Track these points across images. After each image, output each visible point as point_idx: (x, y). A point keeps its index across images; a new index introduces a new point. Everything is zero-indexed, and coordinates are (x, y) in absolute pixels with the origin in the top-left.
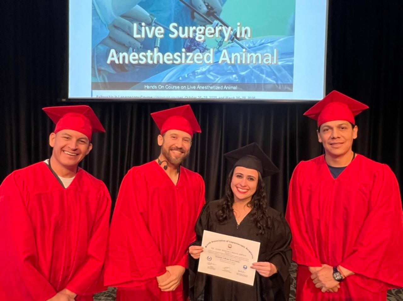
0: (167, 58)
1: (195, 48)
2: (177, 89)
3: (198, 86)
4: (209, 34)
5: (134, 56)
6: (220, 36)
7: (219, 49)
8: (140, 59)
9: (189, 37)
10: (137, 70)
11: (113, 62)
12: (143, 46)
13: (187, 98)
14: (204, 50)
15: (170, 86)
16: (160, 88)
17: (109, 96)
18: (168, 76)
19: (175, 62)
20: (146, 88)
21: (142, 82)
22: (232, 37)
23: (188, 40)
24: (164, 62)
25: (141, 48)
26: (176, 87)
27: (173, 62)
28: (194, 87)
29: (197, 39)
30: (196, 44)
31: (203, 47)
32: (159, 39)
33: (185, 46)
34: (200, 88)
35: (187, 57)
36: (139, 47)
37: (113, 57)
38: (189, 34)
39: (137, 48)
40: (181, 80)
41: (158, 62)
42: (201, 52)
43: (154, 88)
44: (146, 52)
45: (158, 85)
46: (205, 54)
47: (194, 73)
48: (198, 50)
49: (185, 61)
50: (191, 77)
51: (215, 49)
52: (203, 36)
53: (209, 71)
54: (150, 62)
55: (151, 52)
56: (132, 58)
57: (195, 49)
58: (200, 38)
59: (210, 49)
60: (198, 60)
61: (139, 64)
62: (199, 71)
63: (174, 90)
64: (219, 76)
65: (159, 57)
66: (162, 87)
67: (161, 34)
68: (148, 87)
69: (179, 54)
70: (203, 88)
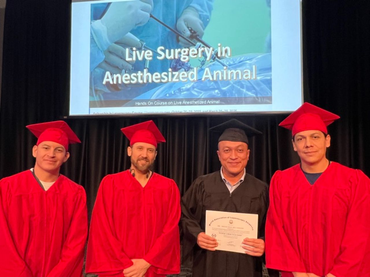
0: (155, 77)
1: (180, 67)
2: (165, 104)
3: (184, 101)
4: (193, 54)
5: (127, 77)
6: (202, 56)
7: (202, 67)
8: (131, 79)
9: (175, 58)
10: (130, 89)
11: (108, 83)
12: (134, 68)
13: (174, 113)
14: (188, 69)
15: (158, 102)
16: (150, 104)
17: (105, 113)
18: (156, 93)
19: (163, 81)
20: (137, 104)
21: (134, 99)
22: (213, 56)
23: (174, 61)
24: (153, 81)
25: (132, 69)
26: (163, 103)
27: (161, 80)
28: (180, 103)
29: (182, 59)
30: (181, 64)
31: (188, 67)
32: (148, 61)
33: (171, 67)
34: (185, 104)
35: (173, 76)
36: (131, 69)
37: (108, 78)
38: (174, 56)
39: (129, 70)
40: (168, 97)
41: (148, 81)
42: (185, 71)
43: (144, 105)
44: (137, 73)
45: (147, 102)
46: (189, 72)
47: (179, 90)
48: (183, 69)
49: (172, 80)
50: (176, 93)
51: (199, 68)
52: (187, 57)
53: (193, 87)
54: (141, 81)
55: (141, 73)
56: (124, 78)
57: (180, 69)
58: (185, 59)
59: (193, 68)
60: (183, 78)
61: (130, 84)
62: (184, 88)
63: (162, 105)
64: (202, 92)
65: (148, 76)
66: (151, 103)
67: (150, 57)
68: (139, 104)
69: (166, 73)
70: (188, 103)
